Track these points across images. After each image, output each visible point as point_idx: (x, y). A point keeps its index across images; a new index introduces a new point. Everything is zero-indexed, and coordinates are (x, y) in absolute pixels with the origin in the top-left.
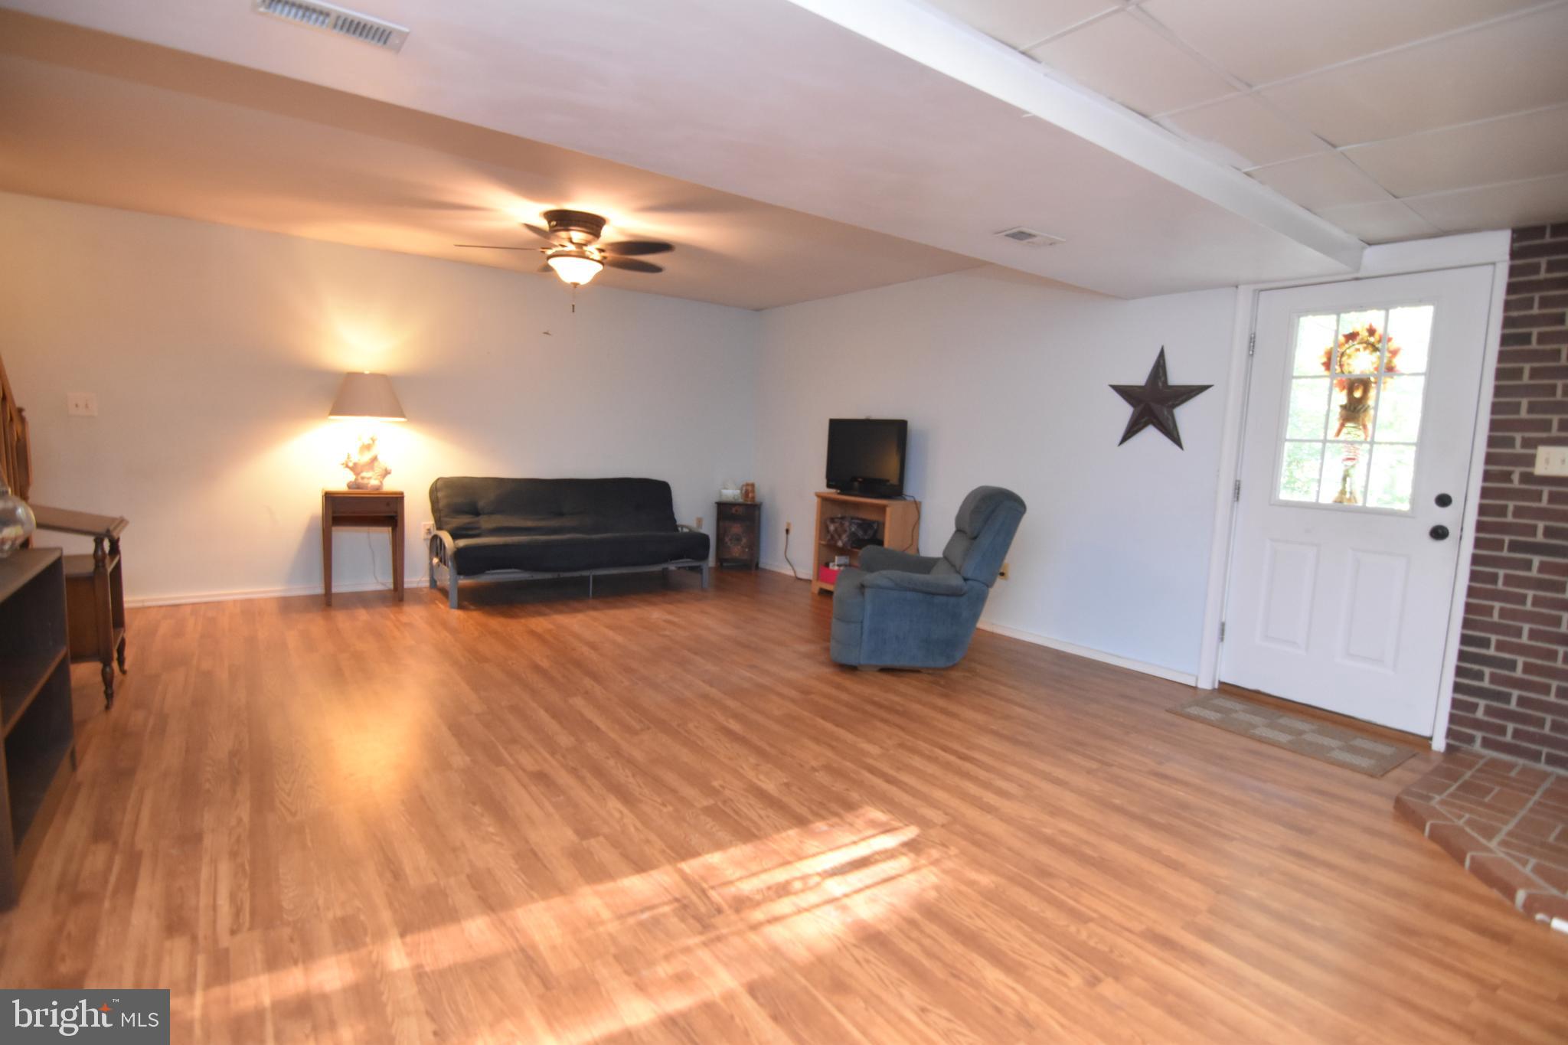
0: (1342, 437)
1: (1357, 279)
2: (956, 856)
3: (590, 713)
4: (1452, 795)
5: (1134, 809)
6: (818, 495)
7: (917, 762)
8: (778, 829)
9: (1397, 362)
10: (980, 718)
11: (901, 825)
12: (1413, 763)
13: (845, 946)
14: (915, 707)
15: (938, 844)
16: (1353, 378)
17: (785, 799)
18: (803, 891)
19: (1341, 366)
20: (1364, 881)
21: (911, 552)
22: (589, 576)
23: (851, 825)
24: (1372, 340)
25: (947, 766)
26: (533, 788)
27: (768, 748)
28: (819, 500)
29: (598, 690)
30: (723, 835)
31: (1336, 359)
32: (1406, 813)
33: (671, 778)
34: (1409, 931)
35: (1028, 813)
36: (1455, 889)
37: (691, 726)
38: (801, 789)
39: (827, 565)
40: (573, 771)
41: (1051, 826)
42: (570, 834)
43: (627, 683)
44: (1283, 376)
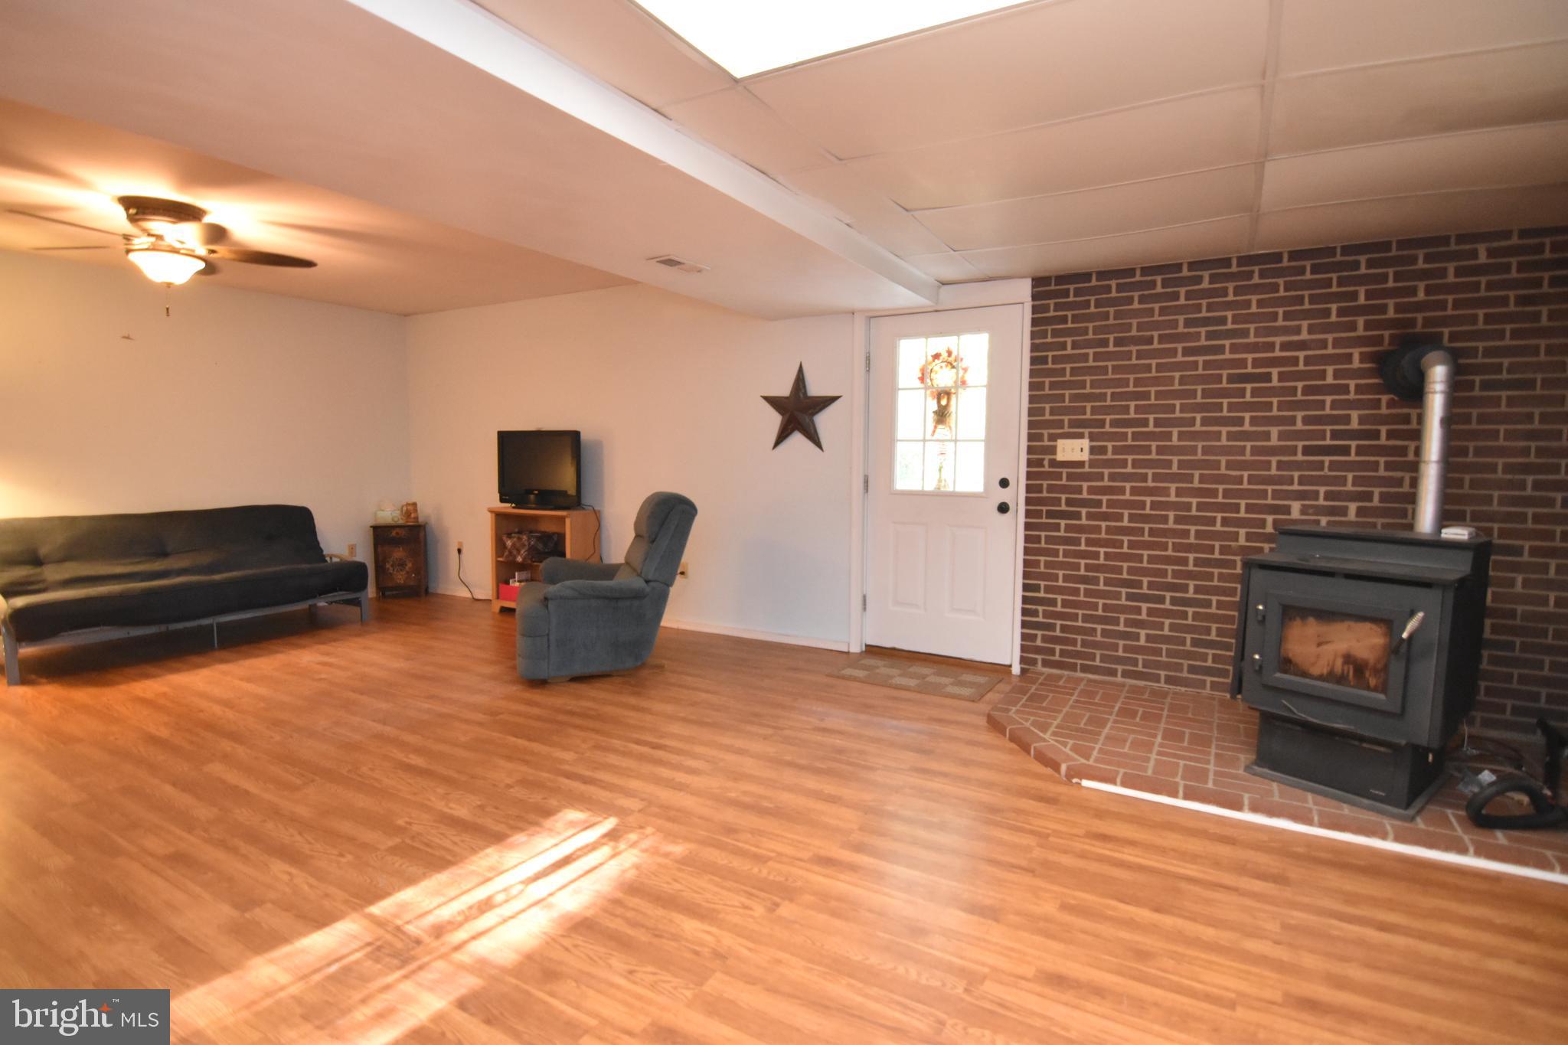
0: (936, 436)
1: (936, 311)
2: (653, 834)
3: (233, 777)
4: (1024, 706)
5: (803, 762)
6: (491, 511)
7: (612, 759)
8: (474, 851)
9: (968, 378)
10: (669, 708)
11: (600, 819)
12: (1001, 687)
13: (553, 939)
14: (609, 710)
15: (636, 828)
16: (939, 390)
17: (479, 821)
18: (506, 901)
19: (931, 380)
20: (967, 780)
21: (594, 560)
22: (212, 625)
23: (550, 830)
24: (950, 359)
25: (641, 758)
26: (170, 873)
27: (456, 775)
28: (494, 515)
29: (241, 751)
30: (413, 869)
31: (927, 376)
32: (995, 725)
33: (346, 827)
34: (994, 810)
35: (714, 783)
36: (1025, 773)
37: (364, 769)
38: (497, 808)
39: (507, 583)
40: (222, 844)
41: (737, 790)
42: (226, 911)
43: (277, 738)
44: (892, 390)
